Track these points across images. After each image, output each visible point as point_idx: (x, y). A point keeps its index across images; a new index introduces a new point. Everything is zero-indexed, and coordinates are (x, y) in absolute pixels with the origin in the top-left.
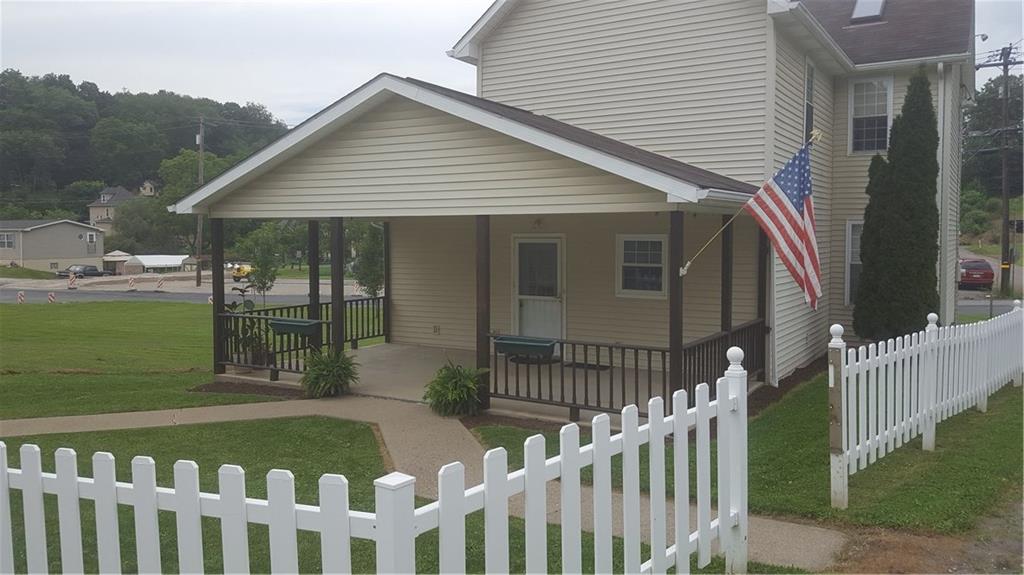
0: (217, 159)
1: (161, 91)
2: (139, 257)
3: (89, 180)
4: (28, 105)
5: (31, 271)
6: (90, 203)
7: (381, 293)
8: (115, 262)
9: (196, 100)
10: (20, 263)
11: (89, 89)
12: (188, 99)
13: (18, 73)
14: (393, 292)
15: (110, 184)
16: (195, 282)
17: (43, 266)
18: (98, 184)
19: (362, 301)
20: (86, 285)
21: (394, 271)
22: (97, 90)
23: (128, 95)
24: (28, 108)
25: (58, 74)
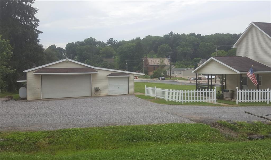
0: (225, 52)
1: (216, 33)
2: (205, 76)
3: (198, 58)
4: (186, 41)
5: (184, 79)
6: (198, 63)
7: (224, 84)
8: (201, 77)
9: (225, 34)
10: (182, 77)
11: (199, 35)
12: (223, 34)
13: (184, 34)
14: (226, 84)
15: (203, 58)
16: (215, 82)
17: (186, 78)
18: (200, 58)
19: (219, 85)
20: (194, 82)
21: (226, 81)
22: (201, 35)
23: (208, 36)
24: (186, 42)
25: (192, 33)
